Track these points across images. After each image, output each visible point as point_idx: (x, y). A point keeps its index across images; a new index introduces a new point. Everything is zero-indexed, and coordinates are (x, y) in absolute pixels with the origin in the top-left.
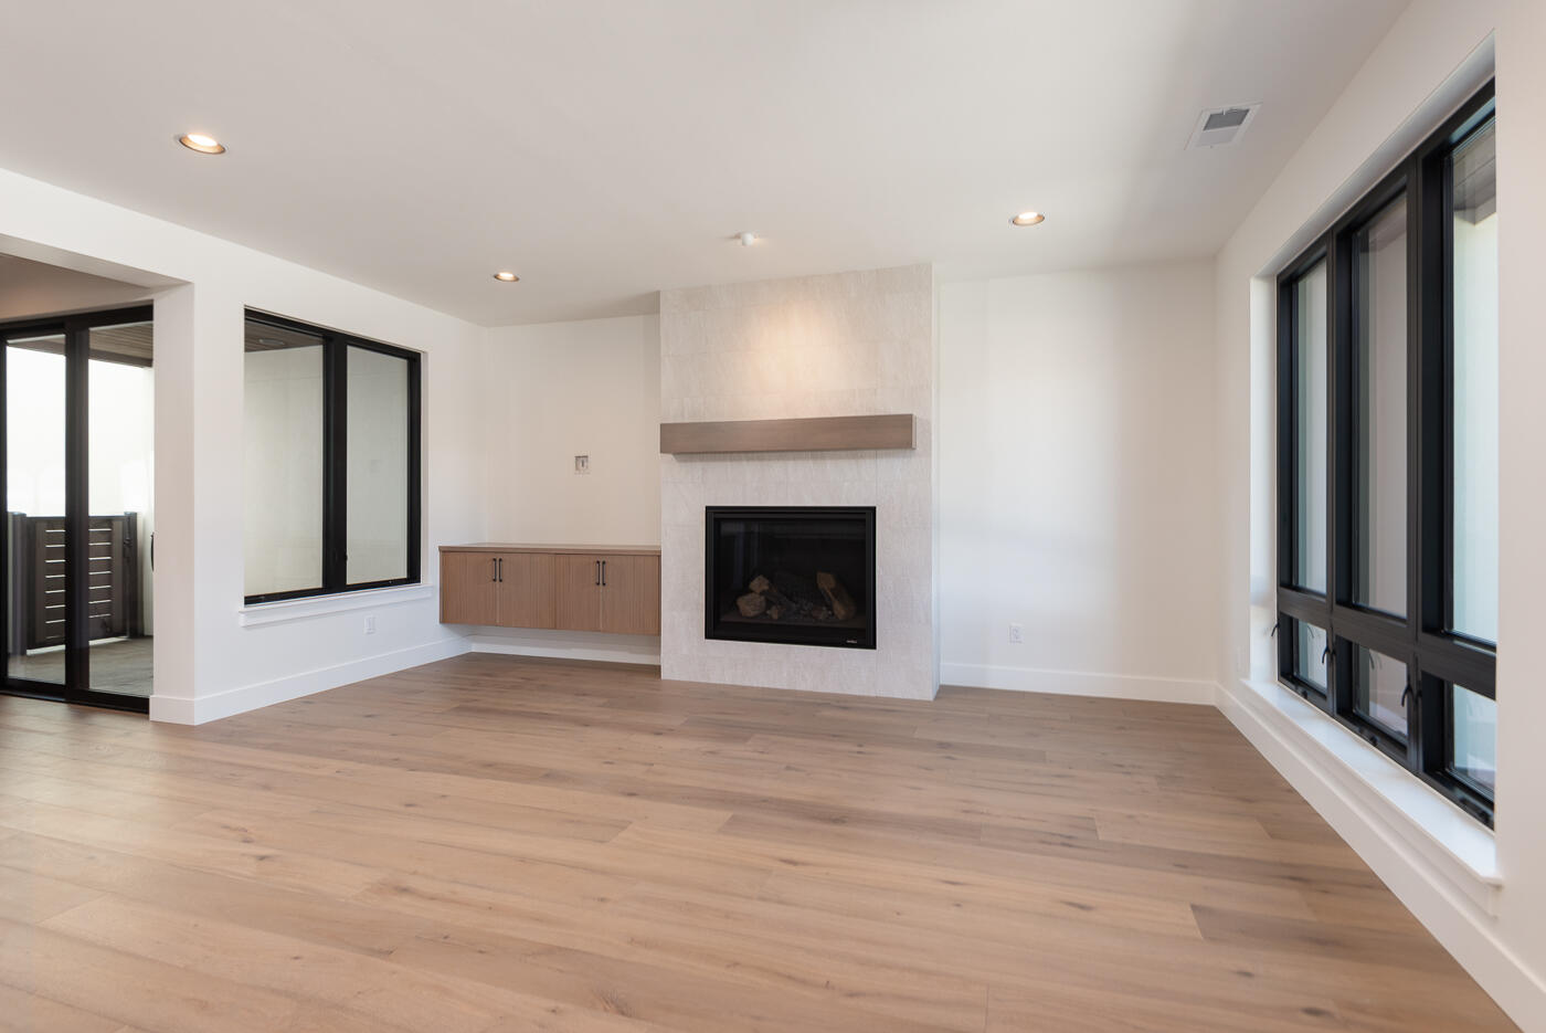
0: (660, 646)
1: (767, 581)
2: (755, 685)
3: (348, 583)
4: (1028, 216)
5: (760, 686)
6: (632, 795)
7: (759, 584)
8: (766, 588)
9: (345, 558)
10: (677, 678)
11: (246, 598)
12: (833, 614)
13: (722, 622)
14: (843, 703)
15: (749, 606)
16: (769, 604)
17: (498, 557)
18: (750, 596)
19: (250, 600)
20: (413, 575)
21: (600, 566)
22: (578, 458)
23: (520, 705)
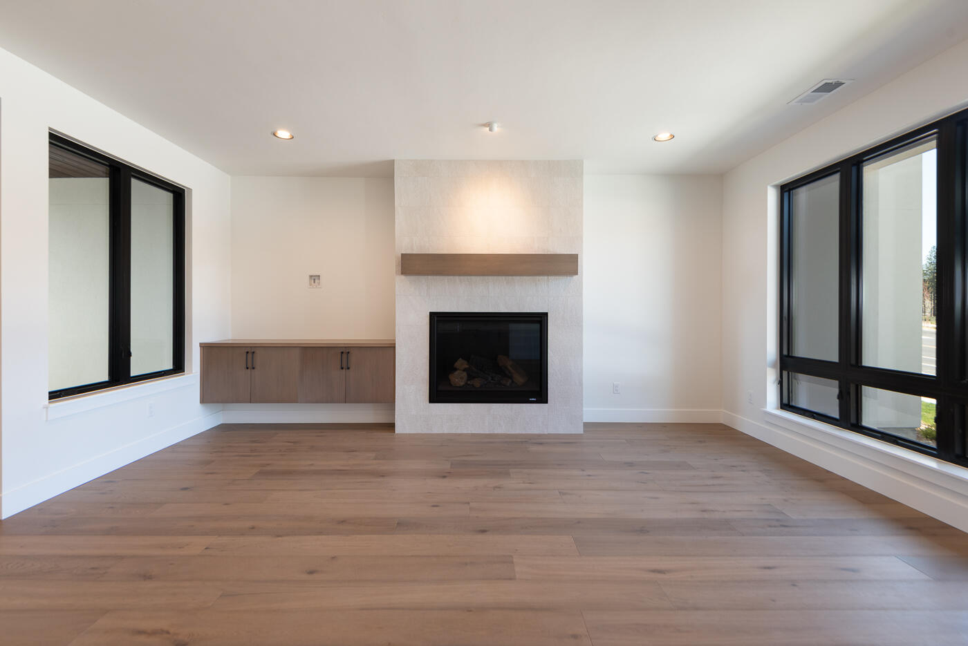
0: (394, 410)
1: (466, 362)
2: (465, 432)
3: (132, 375)
4: (664, 136)
5: (470, 432)
6: (483, 531)
7: (461, 364)
8: (467, 366)
9: (129, 354)
10: (407, 431)
11: (50, 393)
12: (513, 382)
13: (441, 392)
14: (539, 440)
15: (458, 379)
16: (470, 377)
17: (249, 350)
18: (456, 373)
19: (54, 395)
20: (179, 366)
21: (343, 355)
22: (311, 276)
23: (312, 465)
